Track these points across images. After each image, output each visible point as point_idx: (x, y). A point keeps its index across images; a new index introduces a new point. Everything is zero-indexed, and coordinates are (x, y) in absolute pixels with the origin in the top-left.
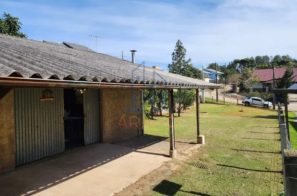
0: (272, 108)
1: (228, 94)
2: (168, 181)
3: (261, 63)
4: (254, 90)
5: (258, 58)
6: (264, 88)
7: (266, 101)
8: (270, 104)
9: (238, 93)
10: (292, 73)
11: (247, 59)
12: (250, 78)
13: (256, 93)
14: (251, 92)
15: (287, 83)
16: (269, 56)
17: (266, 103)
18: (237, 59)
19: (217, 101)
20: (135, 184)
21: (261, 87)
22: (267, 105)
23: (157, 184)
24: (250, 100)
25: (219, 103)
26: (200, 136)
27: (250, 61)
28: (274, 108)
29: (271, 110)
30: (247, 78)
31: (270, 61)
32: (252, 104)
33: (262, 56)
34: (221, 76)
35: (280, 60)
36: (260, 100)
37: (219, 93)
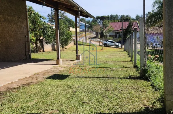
0: (120, 47)
1: (93, 39)
2: (58, 74)
3: (114, 19)
4: (110, 36)
5: (112, 16)
6: (116, 35)
7: (117, 43)
8: (120, 45)
9: (99, 39)
10: (133, 25)
11: (105, 16)
12: (108, 28)
13: (111, 38)
14: (108, 37)
15: (129, 31)
16: (118, 15)
17: (117, 44)
18: (98, 16)
19: (86, 44)
20: (29, 77)
21: (114, 34)
22: (118, 45)
23: (50, 76)
24: (107, 42)
25: (87, 44)
26: (78, 54)
27: (107, 17)
28: (122, 47)
29: (120, 49)
30: (106, 27)
31: (119, 19)
32: (109, 45)
33: (114, 15)
34: (88, 27)
35: (125, 18)
36: (113, 42)
37: (87, 38)
